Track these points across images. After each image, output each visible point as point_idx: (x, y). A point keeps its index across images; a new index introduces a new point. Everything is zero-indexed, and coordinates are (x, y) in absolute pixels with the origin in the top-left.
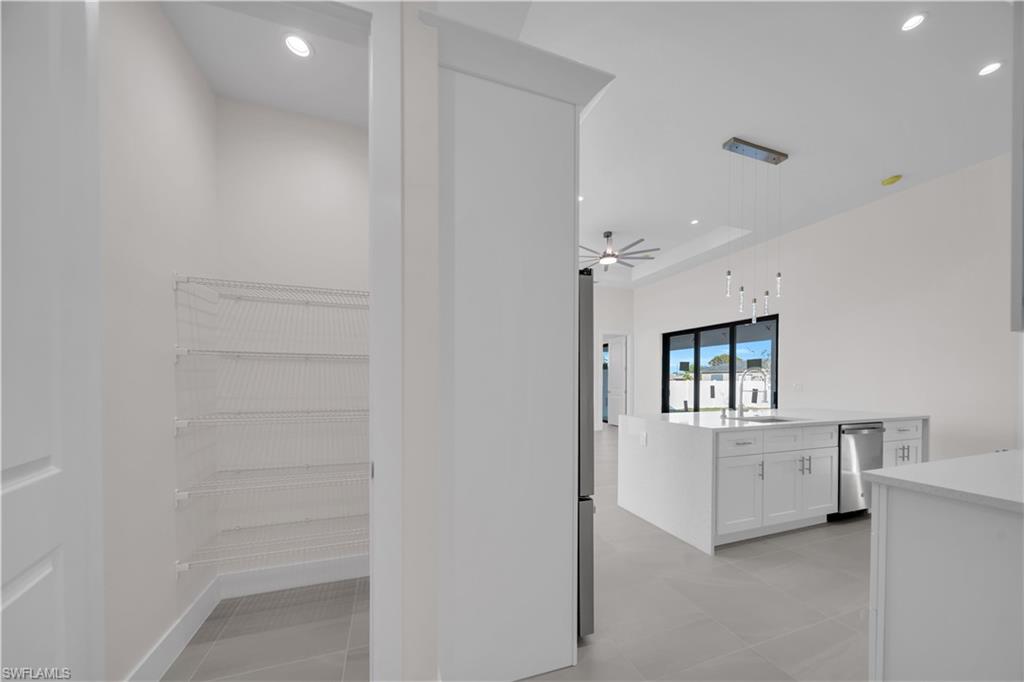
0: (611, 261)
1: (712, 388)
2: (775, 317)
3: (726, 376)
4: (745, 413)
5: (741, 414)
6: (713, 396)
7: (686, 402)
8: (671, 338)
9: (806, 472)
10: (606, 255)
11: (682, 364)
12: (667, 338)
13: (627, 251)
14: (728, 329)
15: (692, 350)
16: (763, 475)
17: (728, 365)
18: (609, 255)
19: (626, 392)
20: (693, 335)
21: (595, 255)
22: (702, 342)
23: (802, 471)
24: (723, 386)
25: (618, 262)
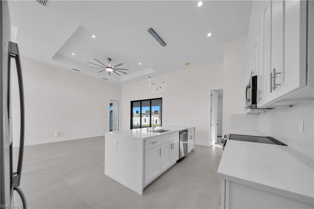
0: (111, 70)
1: (145, 119)
2: (161, 98)
3: (149, 116)
4: (154, 129)
5: (153, 129)
6: (145, 122)
7: (138, 124)
8: (134, 103)
9: (172, 148)
10: (108, 67)
11: (137, 111)
12: (132, 102)
13: (116, 68)
14: (149, 101)
15: (140, 108)
16: (160, 154)
17: (149, 113)
18: (110, 68)
19: (119, 121)
20: (140, 102)
21: (105, 67)
22: (143, 105)
23: (171, 148)
24: (148, 119)
25: (113, 71)
